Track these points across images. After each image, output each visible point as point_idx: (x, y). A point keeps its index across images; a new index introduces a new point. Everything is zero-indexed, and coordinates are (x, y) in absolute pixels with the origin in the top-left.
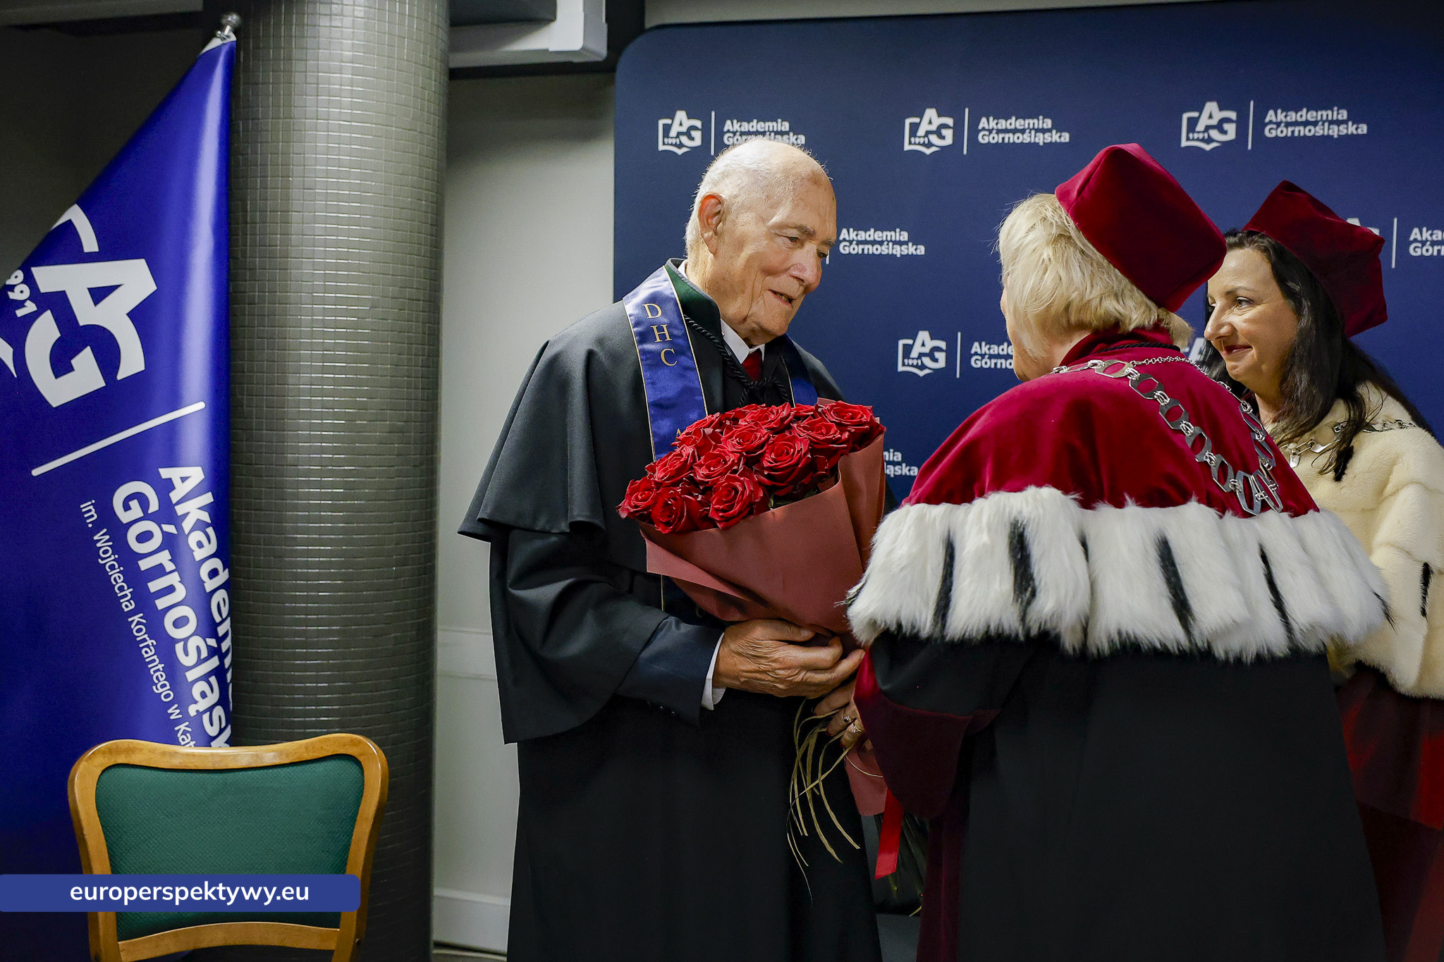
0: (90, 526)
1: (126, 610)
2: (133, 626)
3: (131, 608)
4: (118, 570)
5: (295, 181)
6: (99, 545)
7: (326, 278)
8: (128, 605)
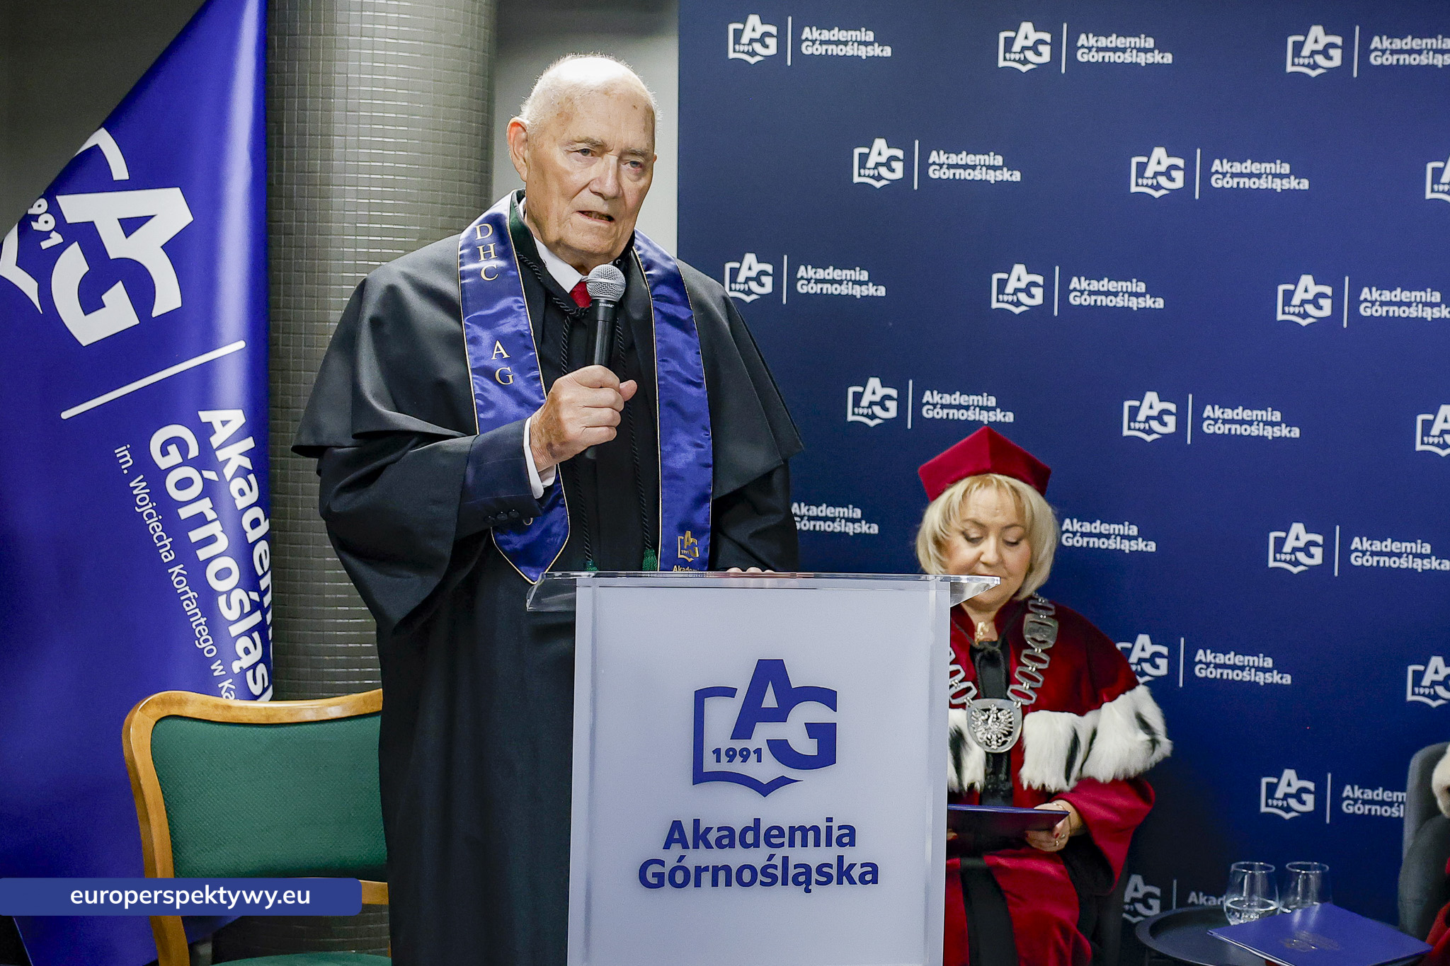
0: (126, 472)
1: (166, 560)
2: (173, 578)
3: (170, 558)
4: (157, 519)
5: (337, 102)
6: (135, 492)
7: (370, 207)
8: (167, 556)
